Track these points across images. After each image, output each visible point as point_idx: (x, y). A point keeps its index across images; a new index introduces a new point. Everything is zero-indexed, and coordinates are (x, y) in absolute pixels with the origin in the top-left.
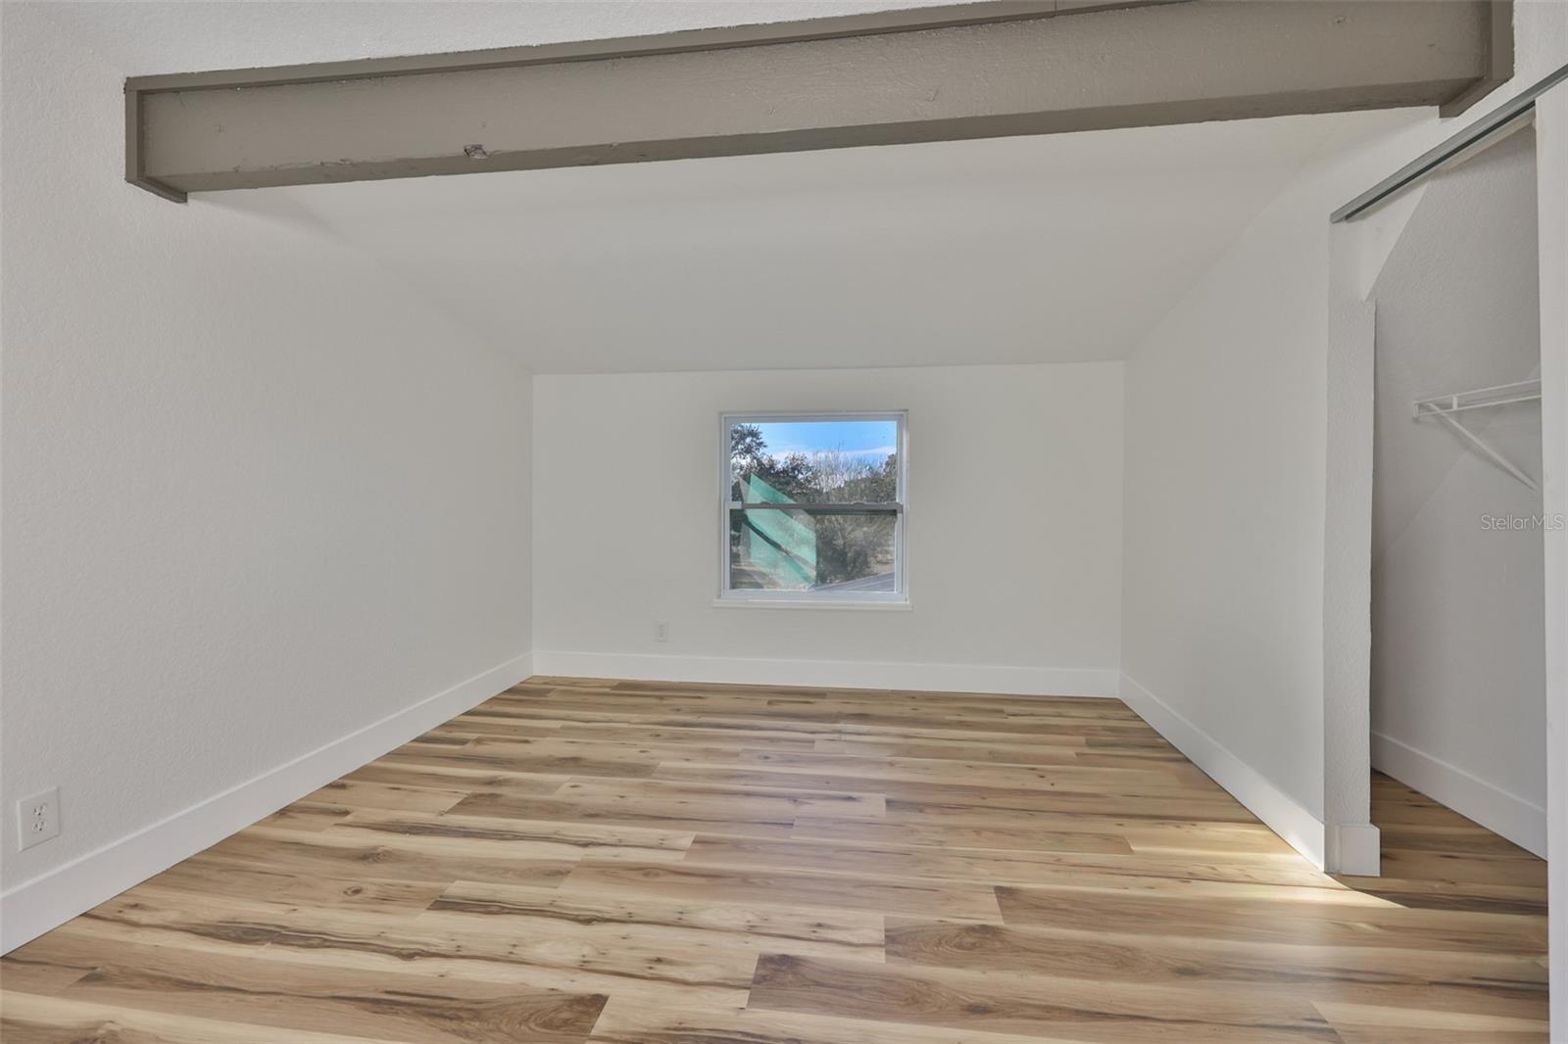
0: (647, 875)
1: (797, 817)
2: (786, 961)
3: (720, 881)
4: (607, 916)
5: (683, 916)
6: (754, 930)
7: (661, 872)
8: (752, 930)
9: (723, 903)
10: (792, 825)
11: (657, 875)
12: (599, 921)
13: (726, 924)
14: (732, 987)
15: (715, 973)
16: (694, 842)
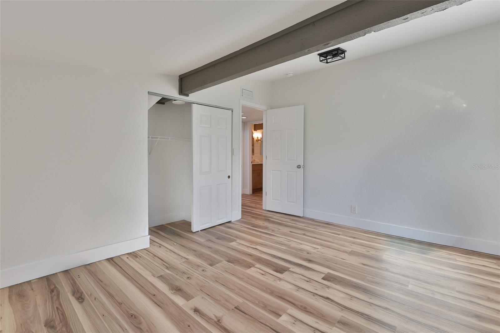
0: (305, 308)
1: (229, 310)
2: (277, 271)
3: (280, 295)
4: (321, 298)
5: (297, 289)
6: (279, 279)
7: (300, 307)
8: (280, 279)
9: (284, 288)
10: (235, 308)
11: (301, 306)
12: (324, 297)
13: (287, 283)
14: (292, 271)
15: (295, 275)
16: (281, 316)
